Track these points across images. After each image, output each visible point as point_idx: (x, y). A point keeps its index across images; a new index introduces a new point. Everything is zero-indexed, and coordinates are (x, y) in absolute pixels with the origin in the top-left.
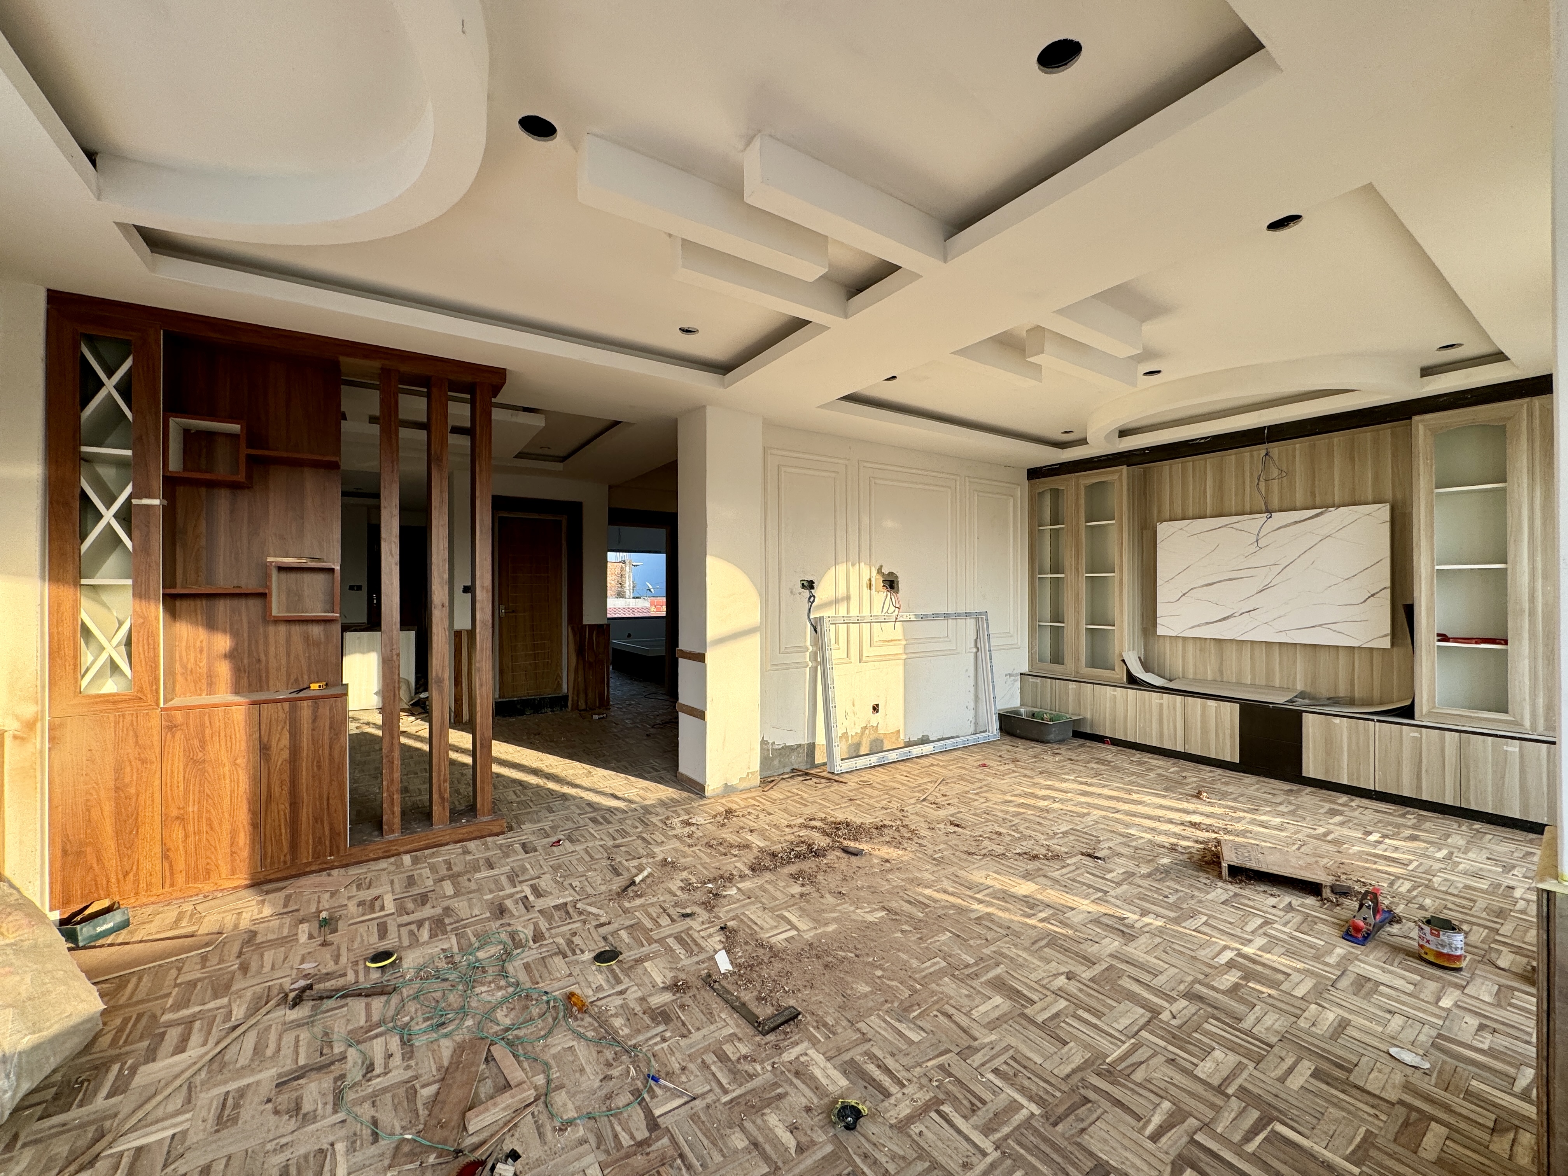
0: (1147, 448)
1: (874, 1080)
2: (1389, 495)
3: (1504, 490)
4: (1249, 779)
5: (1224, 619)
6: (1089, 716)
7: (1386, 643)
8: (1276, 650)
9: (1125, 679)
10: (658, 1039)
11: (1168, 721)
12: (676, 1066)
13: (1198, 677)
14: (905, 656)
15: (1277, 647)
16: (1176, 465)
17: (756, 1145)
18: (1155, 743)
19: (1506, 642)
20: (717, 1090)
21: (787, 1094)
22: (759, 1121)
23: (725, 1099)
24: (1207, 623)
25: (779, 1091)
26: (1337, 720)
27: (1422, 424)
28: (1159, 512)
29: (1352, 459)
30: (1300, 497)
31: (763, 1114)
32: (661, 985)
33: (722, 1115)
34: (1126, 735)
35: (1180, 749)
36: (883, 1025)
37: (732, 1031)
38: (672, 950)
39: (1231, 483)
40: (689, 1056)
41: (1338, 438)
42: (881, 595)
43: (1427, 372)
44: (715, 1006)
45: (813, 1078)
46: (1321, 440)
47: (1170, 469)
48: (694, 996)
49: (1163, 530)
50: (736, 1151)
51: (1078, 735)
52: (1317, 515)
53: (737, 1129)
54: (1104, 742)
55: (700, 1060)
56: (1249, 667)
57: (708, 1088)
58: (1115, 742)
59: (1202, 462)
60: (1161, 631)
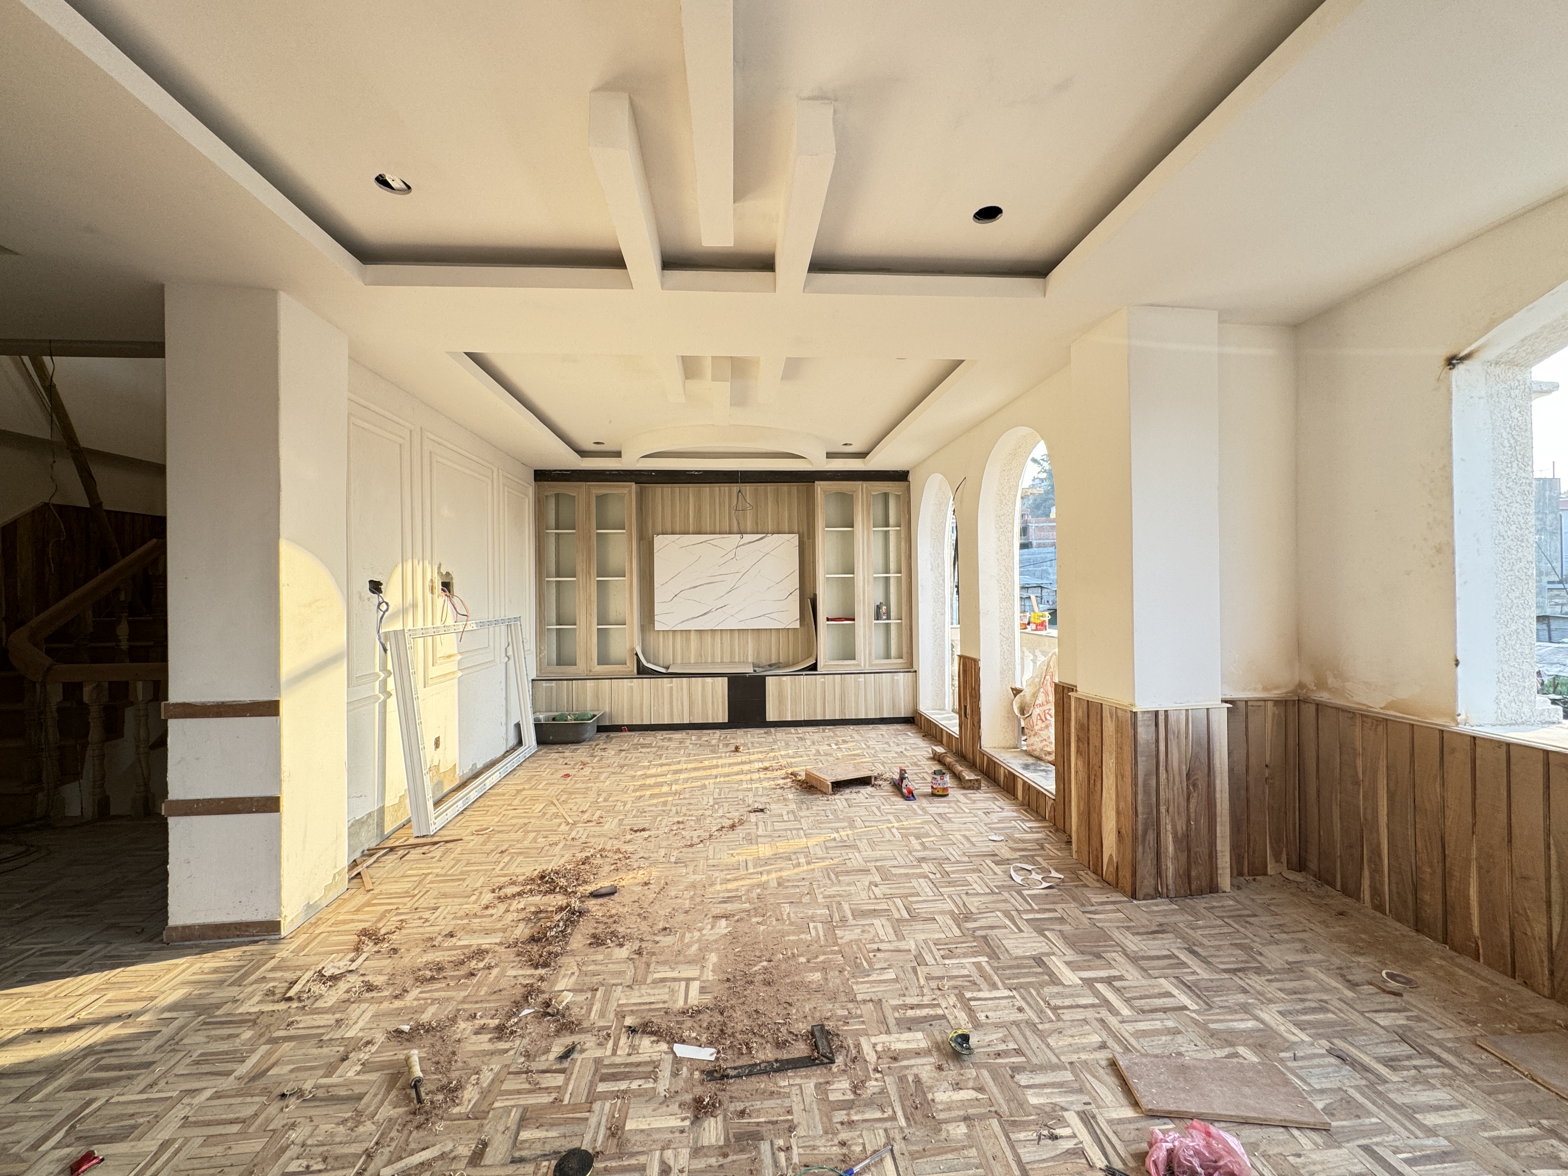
0: (654, 471)
1: (925, 1017)
2: (796, 529)
3: (853, 531)
4: (740, 732)
5: (705, 614)
6: (607, 710)
7: (797, 625)
8: (736, 634)
9: (635, 671)
10: (782, 1156)
11: (677, 699)
12: (836, 1150)
13: (685, 661)
14: (460, 674)
15: (737, 633)
16: (667, 489)
17: (966, 1119)
18: (666, 721)
19: (853, 620)
20: (888, 1125)
21: (916, 1076)
22: (940, 1107)
23: (903, 1122)
24: (693, 618)
25: (910, 1079)
26: (784, 678)
27: (820, 487)
28: (653, 526)
29: (778, 502)
30: (749, 527)
31: (933, 1100)
32: (687, 1123)
33: (918, 1133)
34: (642, 720)
35: (686, 721)
36: (868, 985)
37: (812, 1085)
38: (625, 1092)
39: (706, 508)
40: (826, 1133)
41: (770, 487)
42: (441, 599)
43: (830, 455)
44: (763, 1086)
45: (905, 1051)
46: (761, 487)
47: (662, 491)
48: (731, 1097)
49: (659, 541)
50: (968, 1136)
51: (601, 729)
52: (761, 539)
53: (944, 1126)
54: (621, 731)
55: (839, 1126)
56: (719, 650)
57: (881, 1132)
58: (632, 728)
59: (686, 489)
60: (658, 627)
